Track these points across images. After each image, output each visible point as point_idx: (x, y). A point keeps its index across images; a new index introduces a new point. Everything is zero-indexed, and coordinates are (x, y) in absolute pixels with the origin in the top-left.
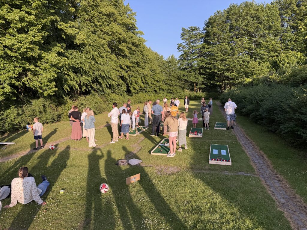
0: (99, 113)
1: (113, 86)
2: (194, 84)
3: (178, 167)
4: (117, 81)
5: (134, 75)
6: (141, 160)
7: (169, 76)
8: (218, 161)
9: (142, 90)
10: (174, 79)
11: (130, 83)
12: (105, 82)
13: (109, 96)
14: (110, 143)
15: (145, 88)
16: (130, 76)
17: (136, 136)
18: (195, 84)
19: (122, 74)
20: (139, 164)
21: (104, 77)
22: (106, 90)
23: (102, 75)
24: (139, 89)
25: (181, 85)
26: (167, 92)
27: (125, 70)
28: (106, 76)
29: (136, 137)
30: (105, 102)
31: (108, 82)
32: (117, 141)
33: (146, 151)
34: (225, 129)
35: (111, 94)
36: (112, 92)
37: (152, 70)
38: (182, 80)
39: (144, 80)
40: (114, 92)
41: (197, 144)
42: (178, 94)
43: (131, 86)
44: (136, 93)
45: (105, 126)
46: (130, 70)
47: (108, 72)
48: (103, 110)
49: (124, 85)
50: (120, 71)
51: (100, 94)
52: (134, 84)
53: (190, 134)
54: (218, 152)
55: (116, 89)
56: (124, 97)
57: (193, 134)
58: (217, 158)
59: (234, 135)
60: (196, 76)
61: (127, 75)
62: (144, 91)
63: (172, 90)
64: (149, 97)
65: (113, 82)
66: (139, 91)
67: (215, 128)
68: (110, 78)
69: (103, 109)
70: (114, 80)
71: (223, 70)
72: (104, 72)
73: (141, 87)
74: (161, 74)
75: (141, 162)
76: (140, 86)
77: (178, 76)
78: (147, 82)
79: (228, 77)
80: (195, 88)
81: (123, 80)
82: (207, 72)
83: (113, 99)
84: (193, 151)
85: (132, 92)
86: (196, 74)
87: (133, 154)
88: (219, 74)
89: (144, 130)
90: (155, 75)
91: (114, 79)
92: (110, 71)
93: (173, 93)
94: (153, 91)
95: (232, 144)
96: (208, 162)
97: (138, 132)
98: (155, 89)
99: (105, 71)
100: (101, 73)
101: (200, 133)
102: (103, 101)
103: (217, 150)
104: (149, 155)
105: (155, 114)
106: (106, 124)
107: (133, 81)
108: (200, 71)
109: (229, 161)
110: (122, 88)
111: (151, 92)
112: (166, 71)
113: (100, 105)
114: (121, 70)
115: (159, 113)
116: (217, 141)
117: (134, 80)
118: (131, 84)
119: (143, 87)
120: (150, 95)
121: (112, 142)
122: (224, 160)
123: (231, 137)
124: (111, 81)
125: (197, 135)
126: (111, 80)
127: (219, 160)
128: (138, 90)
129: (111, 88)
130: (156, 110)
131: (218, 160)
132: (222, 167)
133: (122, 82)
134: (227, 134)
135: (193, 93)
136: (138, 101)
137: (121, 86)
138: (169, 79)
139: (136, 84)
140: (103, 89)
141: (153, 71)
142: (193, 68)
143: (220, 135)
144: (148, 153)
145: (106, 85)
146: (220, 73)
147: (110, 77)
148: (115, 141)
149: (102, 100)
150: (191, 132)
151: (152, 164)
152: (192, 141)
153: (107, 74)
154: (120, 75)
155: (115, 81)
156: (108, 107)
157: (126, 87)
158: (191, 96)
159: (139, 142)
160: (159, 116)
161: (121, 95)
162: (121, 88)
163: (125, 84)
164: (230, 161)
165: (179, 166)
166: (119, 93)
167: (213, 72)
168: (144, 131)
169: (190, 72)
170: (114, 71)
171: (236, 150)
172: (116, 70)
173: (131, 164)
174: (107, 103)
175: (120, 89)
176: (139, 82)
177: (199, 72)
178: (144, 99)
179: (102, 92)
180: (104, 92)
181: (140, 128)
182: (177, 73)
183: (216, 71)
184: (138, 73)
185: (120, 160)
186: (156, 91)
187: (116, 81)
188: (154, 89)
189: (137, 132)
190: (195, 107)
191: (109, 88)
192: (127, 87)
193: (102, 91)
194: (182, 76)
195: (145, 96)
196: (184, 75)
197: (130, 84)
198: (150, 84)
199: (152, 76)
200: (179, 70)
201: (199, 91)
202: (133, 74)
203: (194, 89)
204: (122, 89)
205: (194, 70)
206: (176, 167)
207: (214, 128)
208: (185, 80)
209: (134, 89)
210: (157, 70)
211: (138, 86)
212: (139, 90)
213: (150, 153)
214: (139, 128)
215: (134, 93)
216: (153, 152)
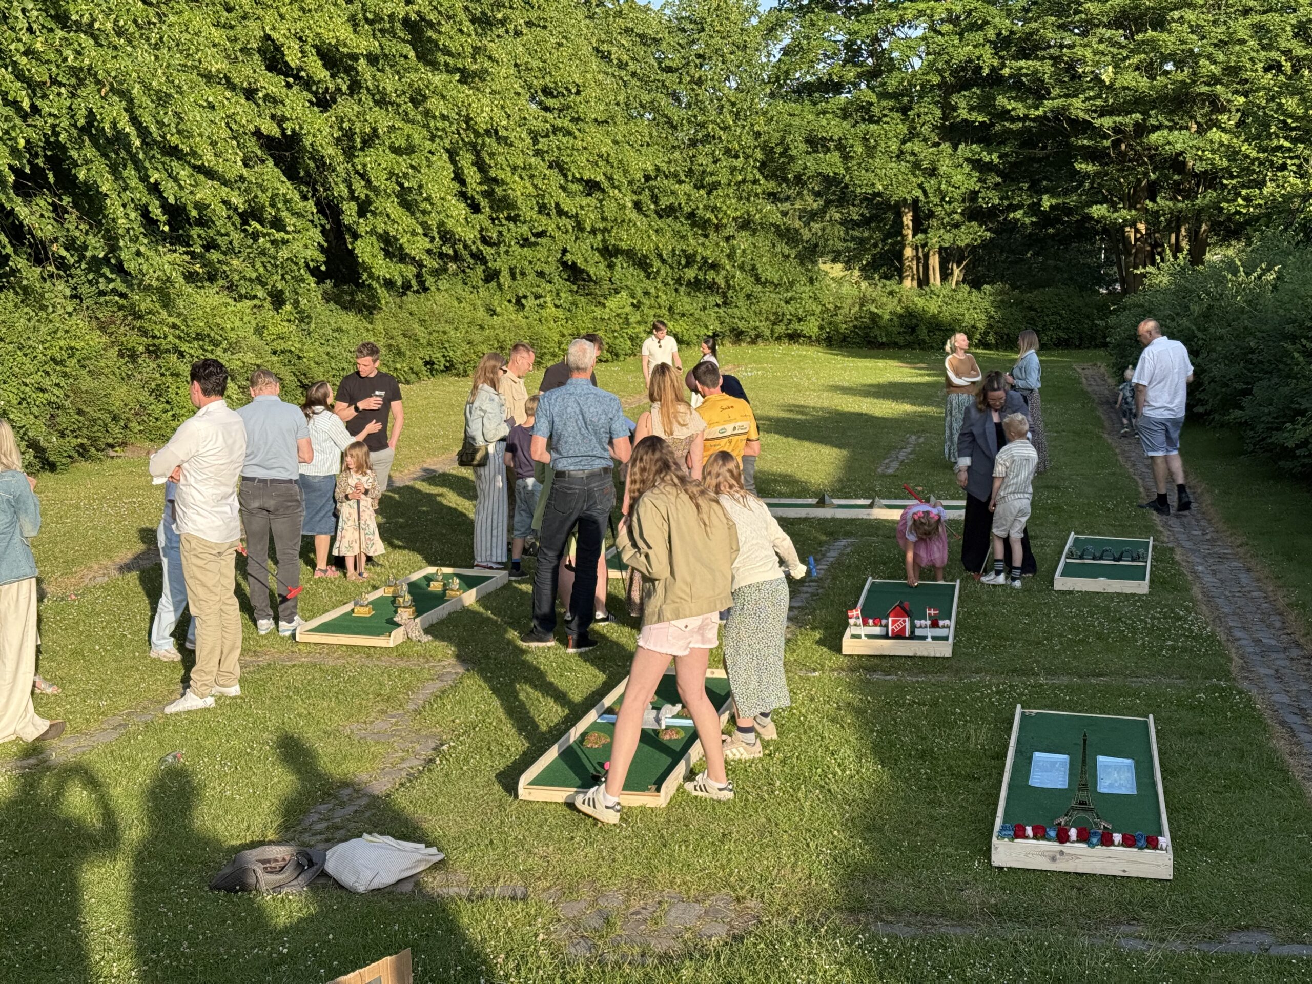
0: (82, 451)
1: (202, 222)
2: (899, 215)
3: (738, 900)
4: (242, 178)
5: (392, 128)
6: (429, 845)
7: (693, 143)
8: (1067, 847)
9: (456, 258)
10: (733, 170)
11: (353, 198)
12: (134, 182)
13: (165, 306)
14: (171, 709)
15: (485, 241)
16: (349, 135)
17: (400, 652)
18: (908, 220)
19: (280, 121)
20: (414, 880)
21: (120, 138)
22: (138, 253)
23: (107, 126)
24: (429, 252)
25: (798, 224)
26: (678, 281)
27: (307, 84)
28: (143, 132)
29: (401, 656)
30: (133, 356)
31: (155, 189)
32: (234, 690)
33: (476, 770)
34: (1141, 587)
35: (189, 289)
36: (190, 277)
37: (547, 91)
38: (798, 179)
39: (472, 176)
40: (212, 278)
41: (902, 715)
42: (770, 300)
43: (363, 227)
44: (407, 286)
45: (125, 568)
46: (355, 87)
47: (162, 100)
48: (116, 430)
49: (299, 215)
50: (267, 97)
51: (84, 290)
52: (392, 207)
53: (848, 633)
54: (1071, 775)
55: (230, 250)
56: (303, 318)
57: (877, 630)
58: (1063, 821)
59: (1212, 637)
60: (915, 146)
61: (326, 130)
62: (480, 269)
63: (715, 266)
64: (518, 318)
65: (207, 192)
66: (436, 273)
67: (1061, 583)
68: (174, 152)
69: (115, 418)
70: (210, 174)
71: (1139, 102)
72: (125, 95)
73: (446, 236)
74: (622, 129)
75: (437, 866)
76: (441, 224)
77: (768, 150)
78: (499, 191)
79: (1176, 163)
80: (908, 252)
81: (291, 174)
82: (1005, 114)
83: (199, 337)
84: (870, 768)
85: (371, 276)
86: (912, 135)
87: (364, 802)
88: (1106, 136)
89: (470, 598)
90: (569, 133)
91: (209, 159)
92: (180, 92)
93: (724, 295)
94: (552, 269)
95: (1192, 708)
96: (987, 853)
97: (419, 612)
98: (568, 256)
99: (136, 90)
100: (94, 103)
101: (935, 624)
102: (113, 352)
103: (1065, 758)
104: (500, 806)
105: (562, 465)
106: (141, 547)
107: (380, 180)
108: (948, 108)
109: (1153, 844)
110: (285, 242)
111: (541, 274)
112: (664, 101)
113: (87, 383)
114: (271, 83)
115: (598, 452)
116: (1070, 689)
117: (391, 174)
118: (364, 209)
119: (470, 235)
120: (530, 303)
121: (192, 702)
122: (1117, 837)
123: (1184, 650)
124: (187, 182)
125: (912, 637)
126: (184, 174)
127: (1073, 833)
128: (420, 265)
129: (186, 241)
130: (570, 431)
131: (1063, 838)
132: (1096, 892)
133: (286, 188)
134: (1151, 631)
135: (891, 293)
136: (425, 353)
137: (278, 224)
138: (690, 173)
139: (407, 205)
140: (113, 248)
141: (550, 102)
142: (893, 82)
143: (1099, 637)
144: (497, 788)
145: (145, 212)
146: (1117, 130)
147: (174, 140)
148: (217, 690)
149: (105, 339)
150: (856, 612)
151: (527, 875)
152: (864, 686)
153: (147, 119)
154: (270, 128)
155: (225, 183)
156: (157, 408)
157: (316, 235)
158: (874, 317)
159: (420, 698)
160: (592, 476)
161: (278, 300)
162: (273, 242)
163: (311, 206)
164: (1165, 840)
165: (751, 892)
166: (260, 281)
167: (1060, 114)
168: (466, 612)
169: (865, 113)
170: (213, 94)
171: (1217, 754)
172: (230, 85)
173: (347, 878)
174: (148, 365)
175: (263, 253)
176: (434, 190)
177: (945, 118)
178: (477, 336)
179: (106, 270)
180: (120, 269)
181: (436, 587)
182: (762, 120)
183: (1078, 107)
184: (427, 113)
185: (253, 845)
186: (574, 273)
187: (231, 175)
188: (565, 251)
189: (404, 615)
190: (908, 408)
191: (164, 237)
192: (324, 232)
193: (106, 259)
194: (799, 147)
195: (481, 313)
196: (815, 143)
197: (350, 210)
198: (528, 211)
199: (543, 144)
200: (772, 95)
201: (945, 275)
202: (382, 119)
203: (899, 256)
204: (284, 253)
205: (895, 96)
206: (721, 899)
207: (1052, 583)
208: (830, 181)
209: (388, 254)
210: (592, 92)
211: (425, 226)
212: (431, 263)
213: (511, 787)
214: (428, 579)
215: (389, 284)
216: (538, 781)
